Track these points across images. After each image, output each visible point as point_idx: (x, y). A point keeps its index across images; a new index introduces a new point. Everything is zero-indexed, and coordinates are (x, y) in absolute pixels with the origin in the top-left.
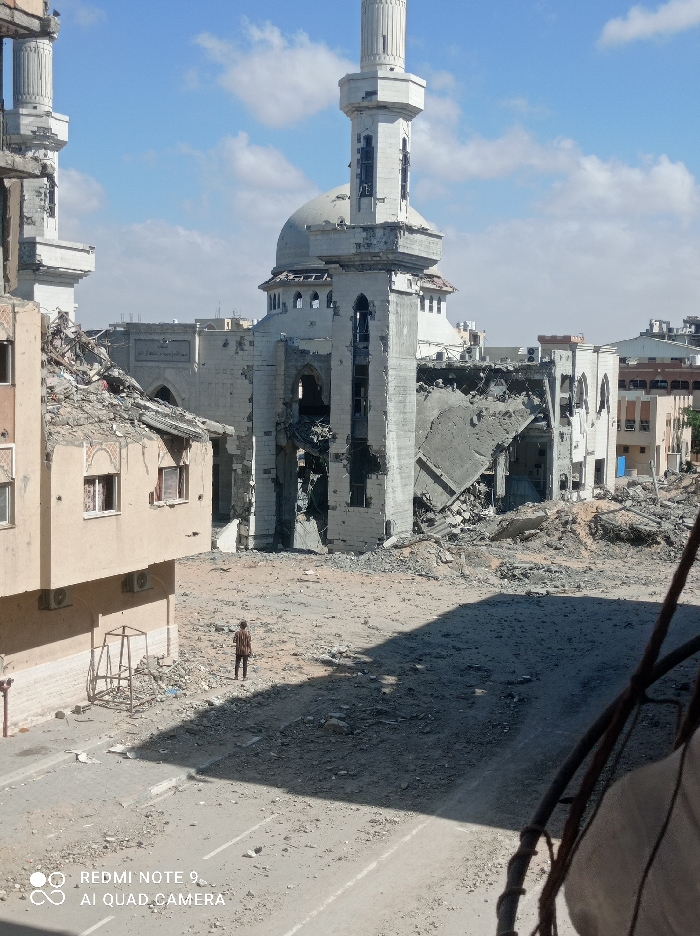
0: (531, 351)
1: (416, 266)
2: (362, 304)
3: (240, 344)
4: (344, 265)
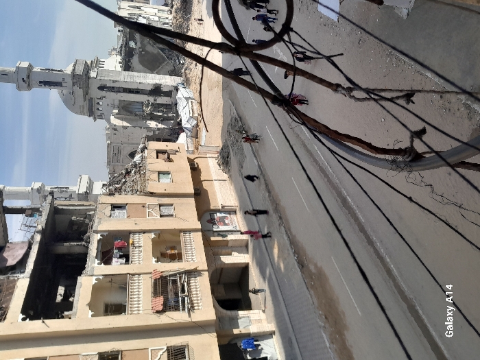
0: (119, 31)
1: (87, 69)
2: (102, 88)
3: (115, 130)
4: (86, 93)
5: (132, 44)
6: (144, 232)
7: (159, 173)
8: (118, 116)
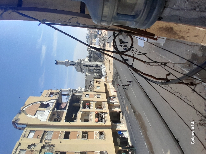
0: (88, 52)
3: (87, 76)
4: (80, 67)
5: (91, 55)
6: (93, 101)
7: (97, 86)
8: (88, 72)
